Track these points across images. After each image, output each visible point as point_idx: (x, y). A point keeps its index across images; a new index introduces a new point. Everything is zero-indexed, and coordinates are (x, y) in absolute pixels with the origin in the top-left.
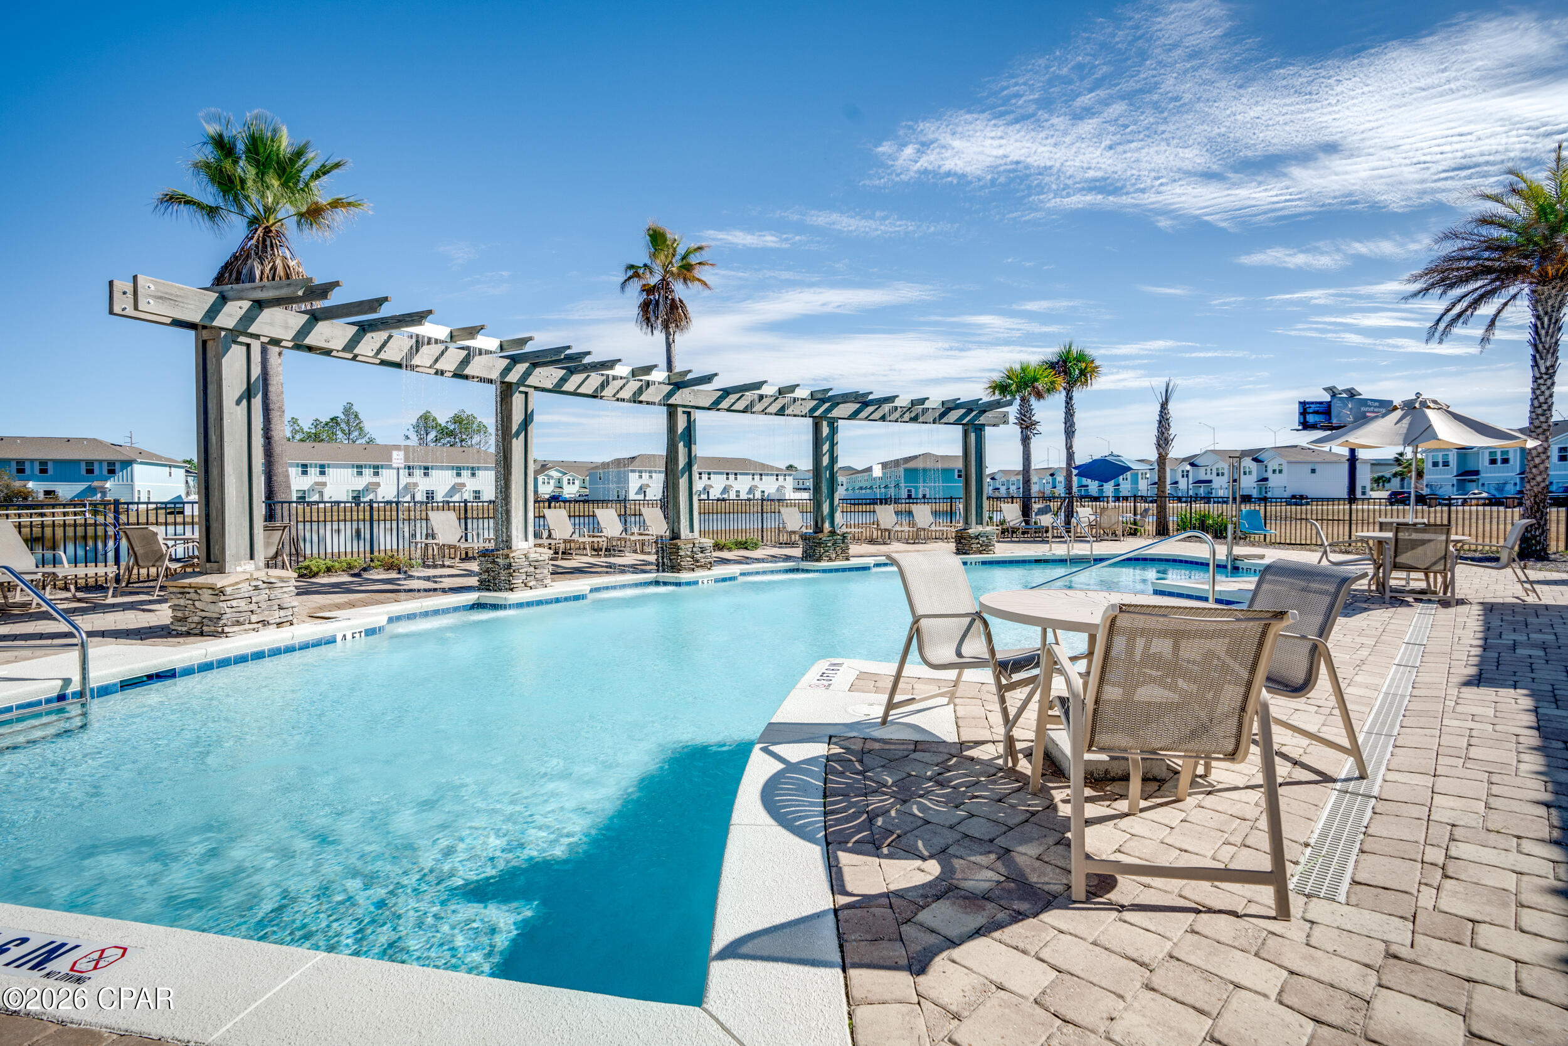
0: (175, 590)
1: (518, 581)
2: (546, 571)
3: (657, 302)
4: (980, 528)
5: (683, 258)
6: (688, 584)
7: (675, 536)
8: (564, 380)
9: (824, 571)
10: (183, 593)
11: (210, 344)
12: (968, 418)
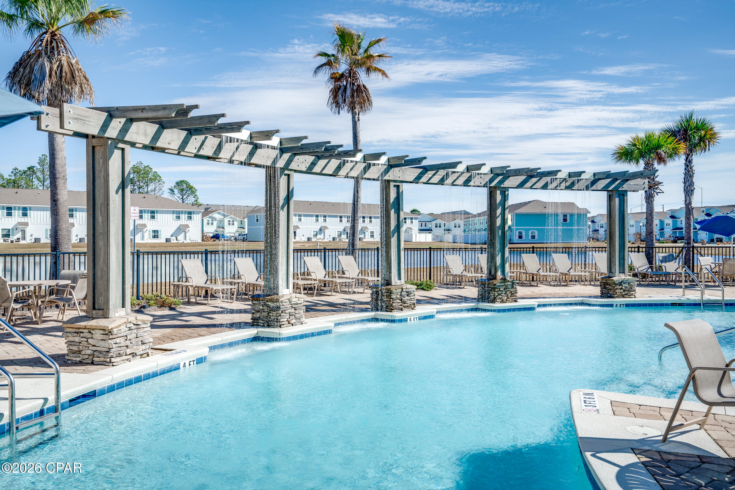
0: (71, 330)
1: (284, 319)
2: (302, 312)
3: (345, 88)
4: (623, 277)
5: (366, 51)
6: (401, 321)
7: (388, 283)
8: (313, 164)
9: (499, 311)
10: (78, 333)
11: (97, 149)
12: (613, 186)
